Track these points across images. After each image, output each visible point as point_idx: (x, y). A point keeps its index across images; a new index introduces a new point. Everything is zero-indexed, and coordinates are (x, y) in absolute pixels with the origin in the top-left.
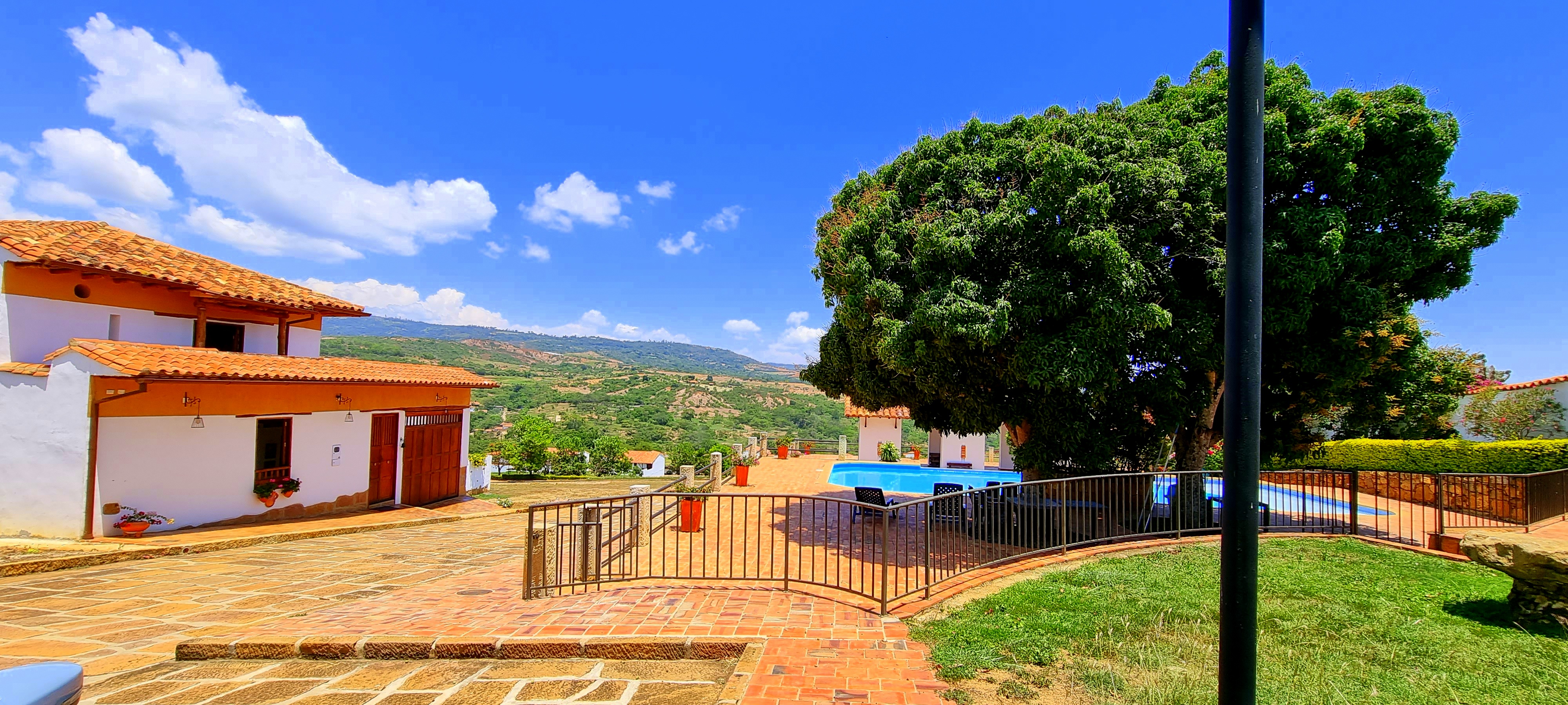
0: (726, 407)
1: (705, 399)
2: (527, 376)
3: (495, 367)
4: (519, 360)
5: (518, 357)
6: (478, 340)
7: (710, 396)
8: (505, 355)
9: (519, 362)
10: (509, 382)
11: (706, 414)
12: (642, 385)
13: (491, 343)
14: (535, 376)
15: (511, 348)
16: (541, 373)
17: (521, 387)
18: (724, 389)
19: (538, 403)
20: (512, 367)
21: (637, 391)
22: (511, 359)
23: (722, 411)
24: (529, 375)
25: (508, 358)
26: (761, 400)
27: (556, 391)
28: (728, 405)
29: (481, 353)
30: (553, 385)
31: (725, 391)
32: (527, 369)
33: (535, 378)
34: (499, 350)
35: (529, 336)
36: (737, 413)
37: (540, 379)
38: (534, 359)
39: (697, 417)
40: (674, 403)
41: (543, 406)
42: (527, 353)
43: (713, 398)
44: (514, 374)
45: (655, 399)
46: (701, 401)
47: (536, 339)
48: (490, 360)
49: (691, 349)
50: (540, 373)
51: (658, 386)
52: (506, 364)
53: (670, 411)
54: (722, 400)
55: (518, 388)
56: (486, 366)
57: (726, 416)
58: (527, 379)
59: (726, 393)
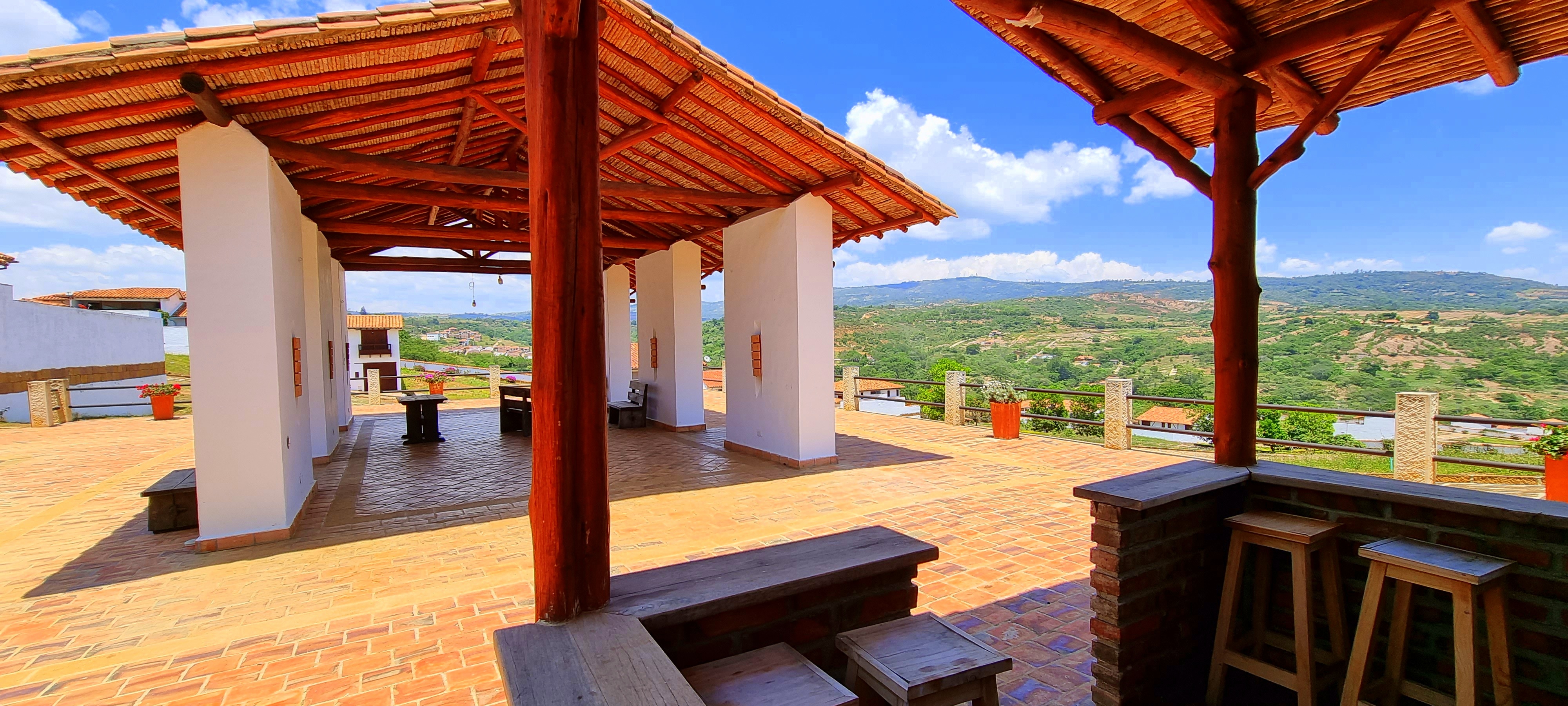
0: (1452, 355)
1: (1409, 345)
2: (1152, 327)
3: (1120, 319)
4: (1147, 311)
5: (1148, 308)
6: (1105, 294)
7: (1419, 340)
8: (1134, 307)
9: (1147, 313)
10: (1130, 334)
11: (1406, 365)
12: (1302, 330)
13: (1119, 296)
14: (1161, 326)
15: (1140, 299)
16: (1171, 324)
17: (1141, 339)
18: (1449, 328)
19: (1156, 356)
20: (1136, 318)
21: (1291, 338)
22: (1139, 310)
23: (1438, 361)
24: (1154, 326)
25: (1136, 309)
26: (1530, 341)
27: (1180, 342)
28: (1455, 352)
29: (1106, 306)
30: (1179, 335)
31: (1451, 332)
32: (1156, 320)
33: (1161, 329)
34: (1127, 302)
35: (1167, 284)
36: (1471, 363)
37: (1167, 330)
38: (1166, 309)
39: (1388, 369)
40: (1352, 351)
41: (1162, 359)
42: (1159, 303)
43: (1427, 342)
44: (1137, 325)
45: (1319, 347)
46: (1400, 347)
47: (1174, 286)
48: (1116, 313)
49: (1407, 278)
50: (1166, 324)
51: (1328, 330)
52: (1131, 316)
53: (1342, 361)
54: (1445, 345)
55: (1138, 341)
56: (1109, 320)
57: (1444, 367)
58: (1150, 331)
59: (1452, 335)
